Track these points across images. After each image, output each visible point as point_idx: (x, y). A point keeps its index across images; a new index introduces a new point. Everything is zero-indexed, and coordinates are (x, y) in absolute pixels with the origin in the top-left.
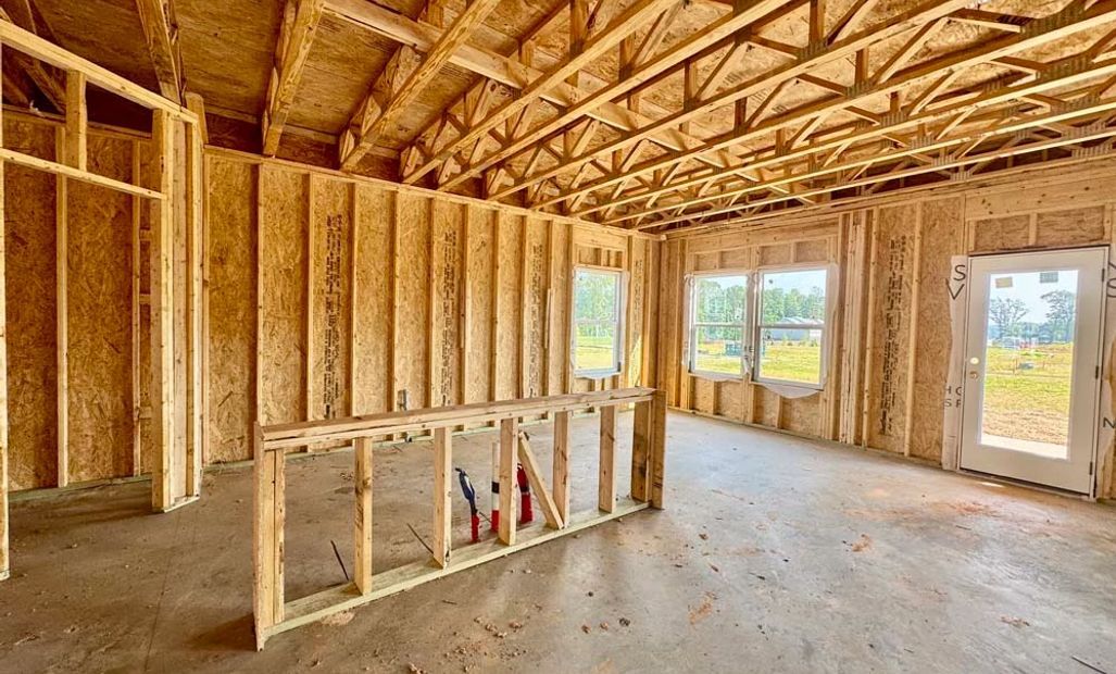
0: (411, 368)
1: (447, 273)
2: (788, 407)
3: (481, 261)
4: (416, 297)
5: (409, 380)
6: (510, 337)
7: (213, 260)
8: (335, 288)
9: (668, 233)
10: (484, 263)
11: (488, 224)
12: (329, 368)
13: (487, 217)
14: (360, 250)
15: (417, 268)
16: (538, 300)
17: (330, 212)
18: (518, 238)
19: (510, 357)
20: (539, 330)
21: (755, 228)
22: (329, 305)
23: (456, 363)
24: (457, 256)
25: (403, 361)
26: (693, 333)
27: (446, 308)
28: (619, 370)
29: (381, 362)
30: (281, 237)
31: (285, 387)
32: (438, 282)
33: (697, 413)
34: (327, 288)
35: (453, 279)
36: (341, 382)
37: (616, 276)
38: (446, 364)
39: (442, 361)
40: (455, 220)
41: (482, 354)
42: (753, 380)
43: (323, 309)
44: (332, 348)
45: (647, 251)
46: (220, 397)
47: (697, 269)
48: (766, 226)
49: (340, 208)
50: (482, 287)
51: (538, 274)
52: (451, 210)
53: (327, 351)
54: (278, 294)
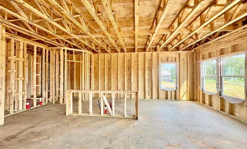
0: (122, 85)
1: (128, 67)
2: (233, 107)
3: (135, 64)
4: (122, 72)
5: (121, 88)
6: (143, 80)
7: (94, 69)
8: (109, 72)
9: (194, 49)
10: (136, 64)
11: (137, 57)
12: (108, 84)
13: (136, 55)
14: (113, 65)
15: (123, 67)
16: (150, 71)
17: (108, 59)
18: (144, 58)
19: (143, 84)
20: (150, 78)
21: (218, 43)
22: (108, 74)
23: (130, 85)
24: (130, 64)
25: (120, 84)
26: (203, 79)
27: (128, 74)
28: (177, 89)
29: (116, 84)
30: (102, 65)
31: (102, 87)
32: (126, 69)
33: (204, 104)
34: (108, 72)
35: (129, 68)
36: (110, 87)
37: (175, 64)
38: (128, 85)
39: (127, 84)
40: (130, 57)
41: (136, 83)
42: (220, 95)
43: (108, 75)
44: (109, 81)
45: (187, 56)
46: (95, 87)
47: (203, 59)
48: (221, 42)
49: (110, 59)
50: (136, 69)
51: (150, 66)
52: (129, 55)
53: (108, 82)
54: (102, 73)
